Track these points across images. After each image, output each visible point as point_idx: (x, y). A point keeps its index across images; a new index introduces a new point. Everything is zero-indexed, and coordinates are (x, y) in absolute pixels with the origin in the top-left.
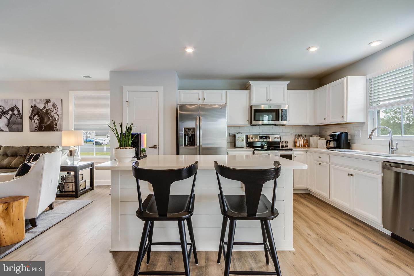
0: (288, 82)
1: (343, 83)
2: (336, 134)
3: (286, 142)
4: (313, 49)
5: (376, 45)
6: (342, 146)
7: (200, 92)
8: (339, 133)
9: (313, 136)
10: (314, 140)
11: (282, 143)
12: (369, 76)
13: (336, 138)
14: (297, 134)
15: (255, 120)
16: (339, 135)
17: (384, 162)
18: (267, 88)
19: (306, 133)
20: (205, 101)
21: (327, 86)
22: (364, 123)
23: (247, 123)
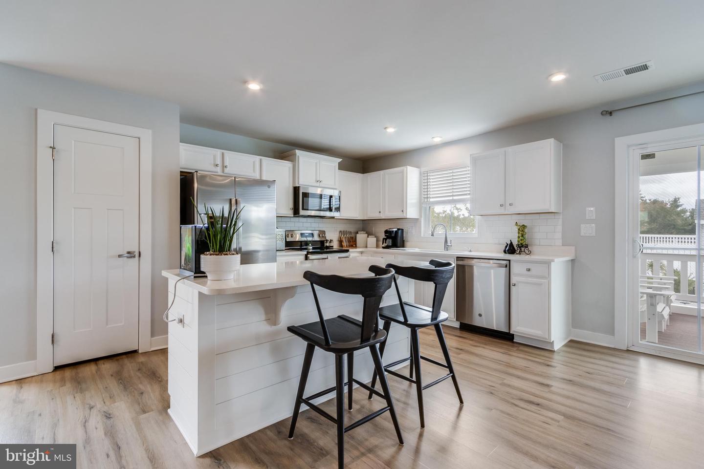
0: (340, 160)
1: (402, 172)
2: (393, 231)
3: (331, 241)
4: (391, 130)
5: (437, 140)
6: (399, 244)
7: (218, 152)
8: (396, 229)
9: (359, 232)
10: (361, 237)
11: (327, 242)
12: (423, 169)
13: (393, 235)
14: (342, 230)
15: (303, 209)
16: (396, 231)
17: (457, 257)
18: (316, 163)
19: (351, 228)
20: (226, 170)
21: (382, 172)
22: (417, 220)
23: (290, 213)
